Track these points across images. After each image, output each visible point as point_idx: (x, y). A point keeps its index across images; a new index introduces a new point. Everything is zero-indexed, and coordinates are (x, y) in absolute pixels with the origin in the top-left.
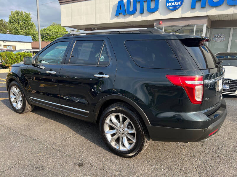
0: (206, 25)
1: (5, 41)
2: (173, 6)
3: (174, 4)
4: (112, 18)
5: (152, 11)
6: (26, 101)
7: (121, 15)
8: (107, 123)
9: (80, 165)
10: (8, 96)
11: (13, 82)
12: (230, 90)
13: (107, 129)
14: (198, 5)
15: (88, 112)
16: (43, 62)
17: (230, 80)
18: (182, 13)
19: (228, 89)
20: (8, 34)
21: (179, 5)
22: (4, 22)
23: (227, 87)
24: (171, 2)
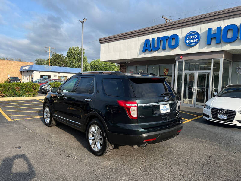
0: (223, 59)
1: (59, 72)
2: (191, 43)
3: (192, 41)
4: (140, 54)
5: (173, 47)
6: (52, 117)
7: (147, 52)
8: (90, 132)
9: (68, 156)
10: (43, 115)
11: (47, 104)
12: (228, 120)
13: (90, 136)
14: (213, 42)
15: (81, 124)
16: (64, 91)
17: (228, 110)
18: (199, 48)
19: (226, 118)
20: (63, 66)
21: (195, 42)
22: (62, 57)
23: (225, 117)
24: (189, 39)
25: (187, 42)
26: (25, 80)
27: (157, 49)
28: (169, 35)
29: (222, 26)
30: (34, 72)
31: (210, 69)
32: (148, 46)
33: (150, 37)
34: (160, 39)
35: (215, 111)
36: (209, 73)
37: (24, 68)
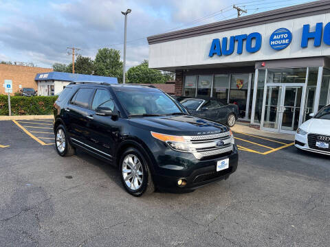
0: (322, 67)
2: (278, 45)
3: (280, 42)
4: (204, 59)
5: (252, 51)
18: (291, 52)
19: (327, 147)
20: (93, 75)
22: (89, 61)
23: (326, 145)
24: (275, 40)
25: (273, 43)
26: (42, 92)
27: (229, 53)
28: (248, 34)
29: (324, 22)
30: (55, 82)
31: (304, 81)
32: (216, 49)
33: (220, 36)
34: (234, 39)
35: (313, 138)
36: (302, 87)
37: (41, 77)
